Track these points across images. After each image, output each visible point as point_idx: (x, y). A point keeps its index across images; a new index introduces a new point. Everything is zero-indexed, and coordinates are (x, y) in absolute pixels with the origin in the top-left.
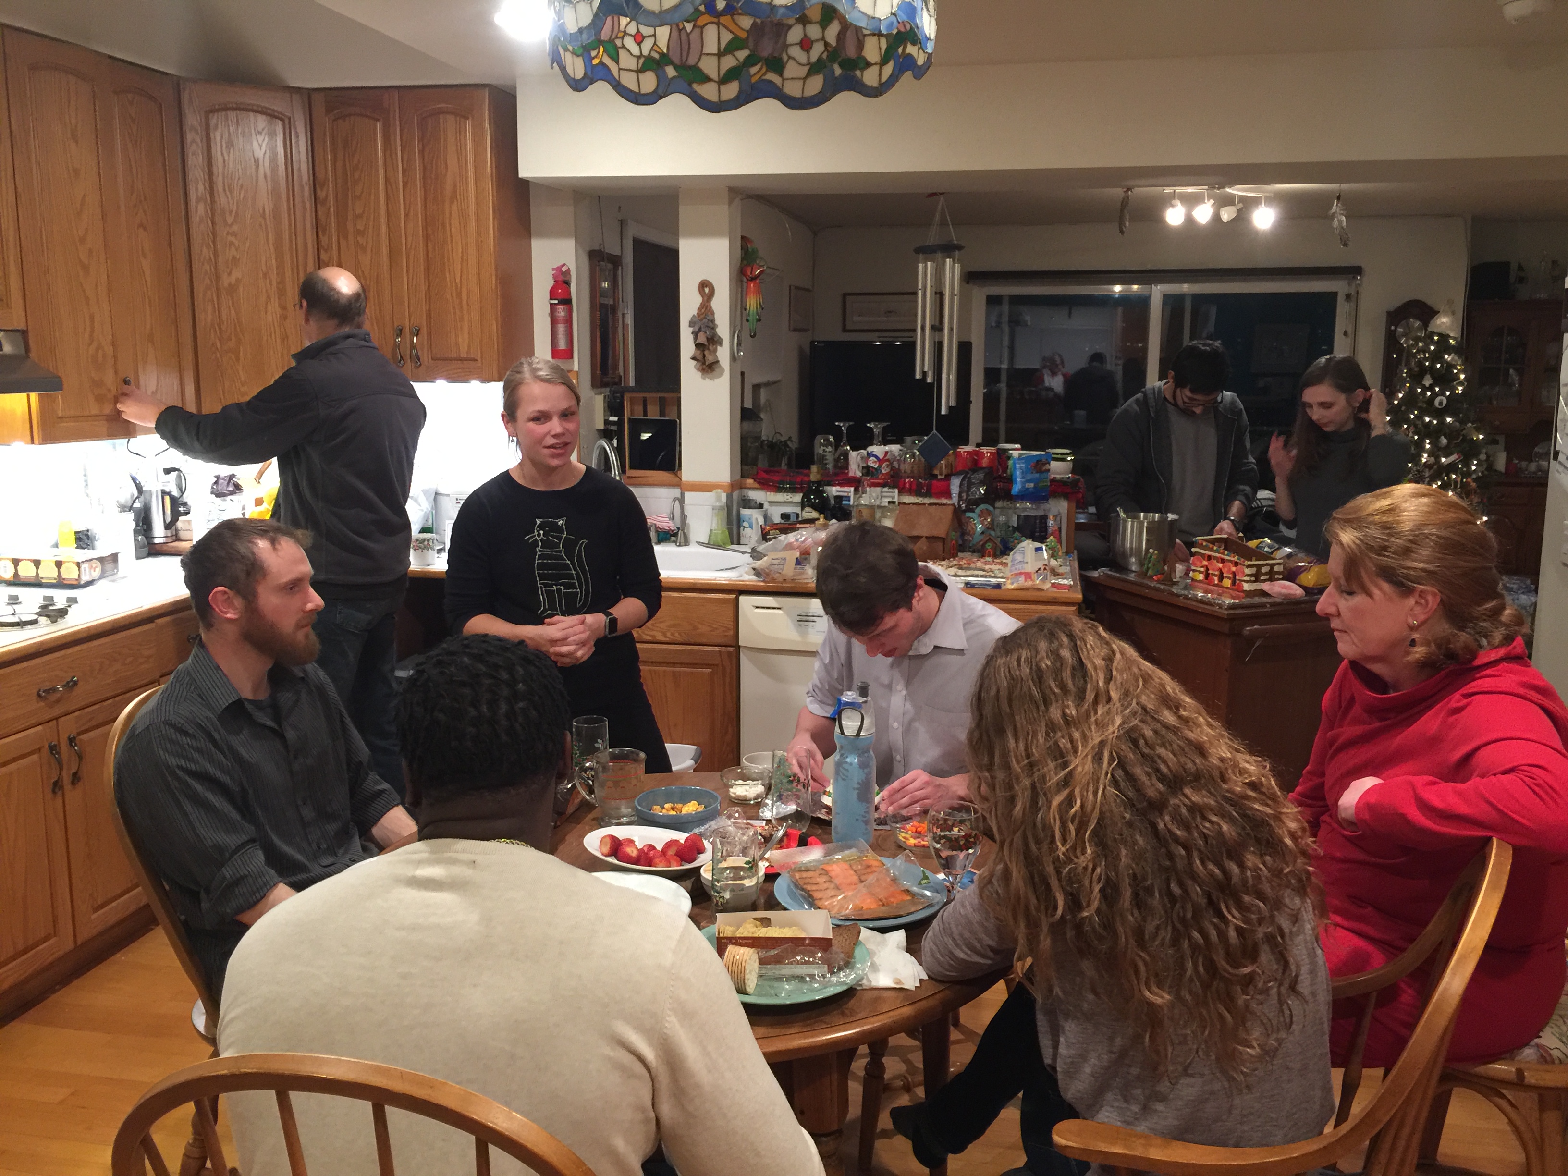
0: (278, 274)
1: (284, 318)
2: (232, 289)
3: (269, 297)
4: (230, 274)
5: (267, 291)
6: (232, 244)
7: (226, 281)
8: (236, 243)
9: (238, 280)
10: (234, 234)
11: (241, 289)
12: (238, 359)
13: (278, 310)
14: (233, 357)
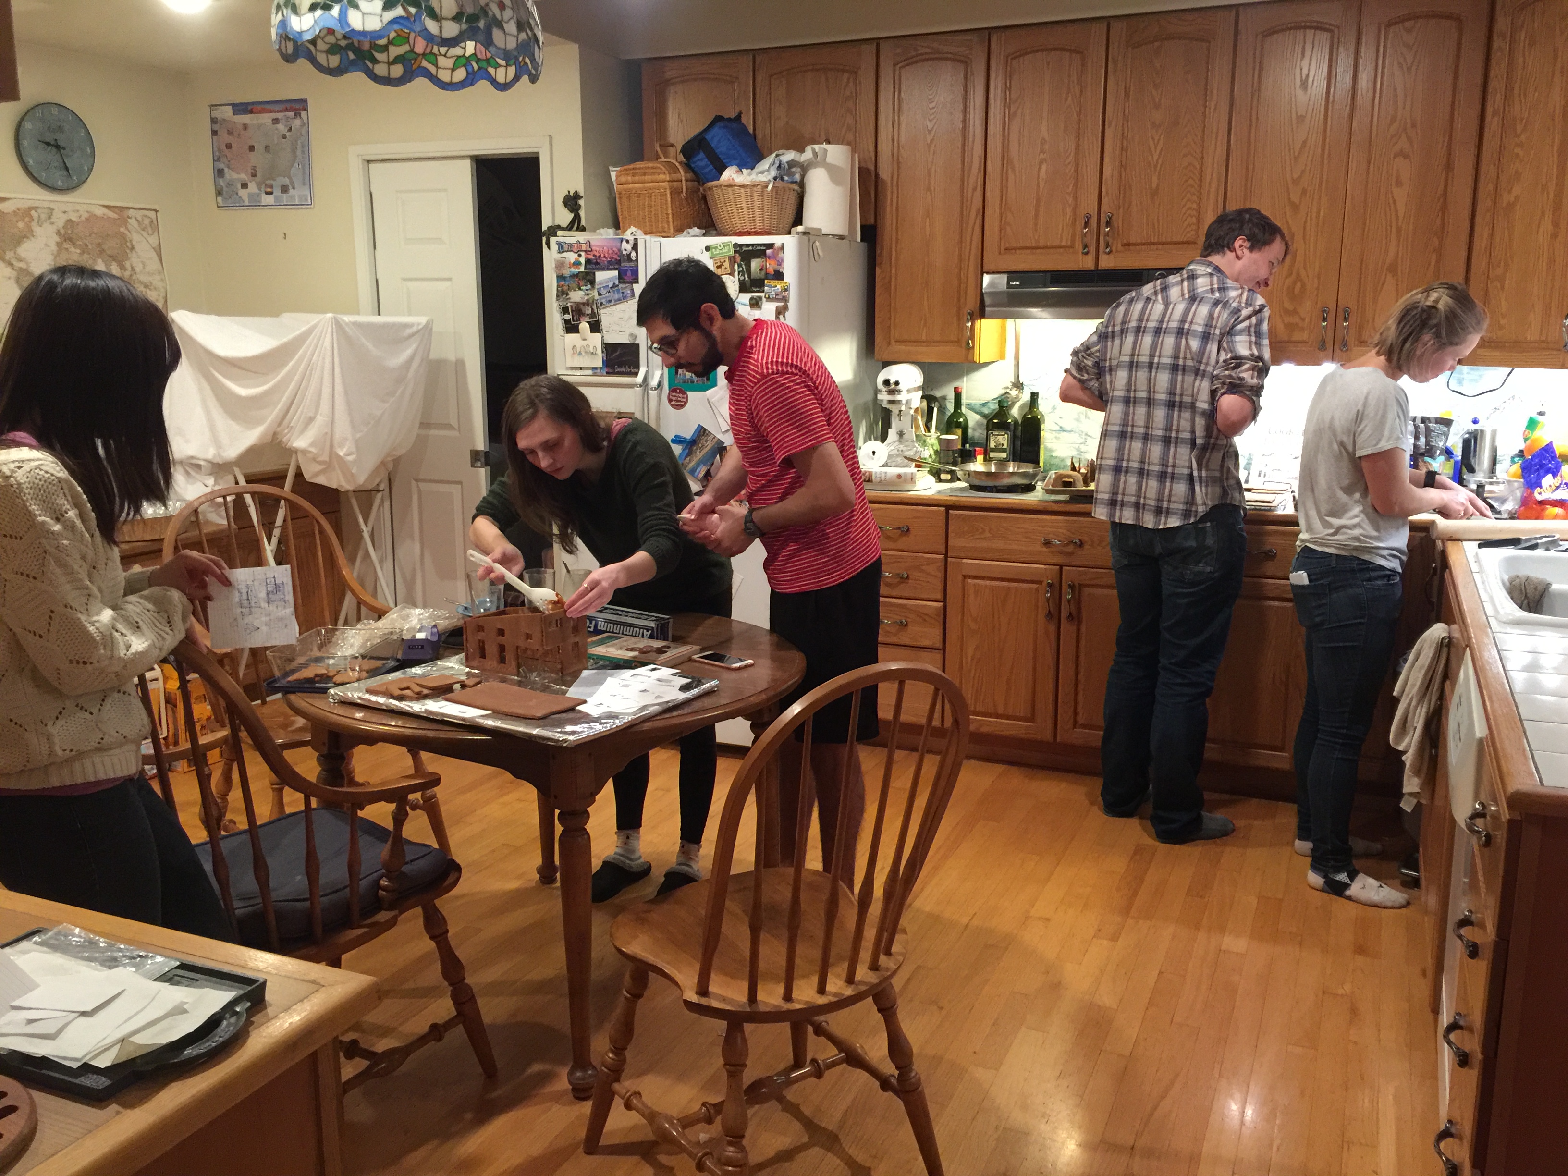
0: (1557, 185)
1: (1555, 236)
2: (1511, 206)
3: (1543, 214)
4: (1510, 192)
5: (1543, 207)
6: (1517, 155)
7: (1506, 198)
8: (1521, 153)
9: (1517, 198)
10: (1520, 145)
11: (1518, 207)
12: (1503, 288)
13: (1550, 227)
14: (1499, 285)
